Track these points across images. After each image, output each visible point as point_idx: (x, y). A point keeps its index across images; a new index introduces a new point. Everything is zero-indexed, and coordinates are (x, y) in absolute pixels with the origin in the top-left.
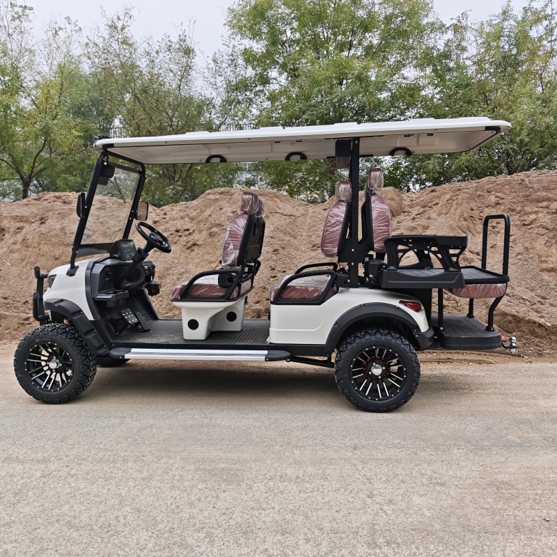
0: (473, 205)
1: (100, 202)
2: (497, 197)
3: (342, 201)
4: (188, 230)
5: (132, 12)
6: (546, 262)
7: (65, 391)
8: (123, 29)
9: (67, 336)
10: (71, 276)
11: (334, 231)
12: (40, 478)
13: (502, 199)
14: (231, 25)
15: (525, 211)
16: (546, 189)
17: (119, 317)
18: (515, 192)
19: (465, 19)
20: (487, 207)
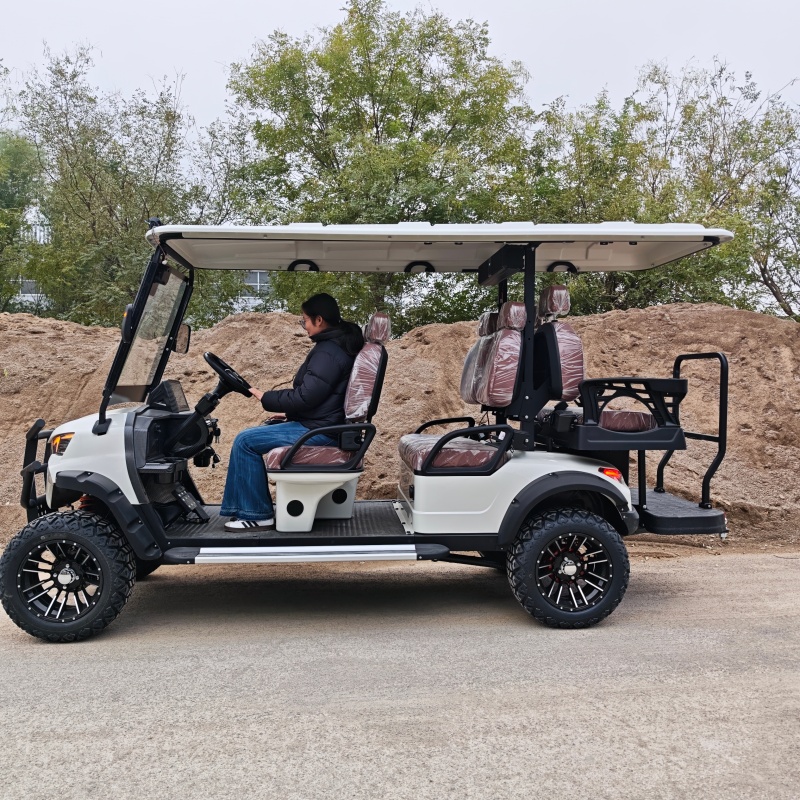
0: (603, 346)
1: (54, 328)
2: (632, 336)
3: (515, 329)
4: (205, 372)
5: (91, 54)
6: (708, 421)
7: (87, 621)
8: (74, 76)
9: (95, 531)
10: (100, 434)
11: (506, 371)
12: (115, 761)
13: (640, 339)
14: (235, 86)
15: (670, 355)
16: (694, 327)
17: (172, 499)
18: (654, 331)
19: (561, 106)
20: (621, 349)
